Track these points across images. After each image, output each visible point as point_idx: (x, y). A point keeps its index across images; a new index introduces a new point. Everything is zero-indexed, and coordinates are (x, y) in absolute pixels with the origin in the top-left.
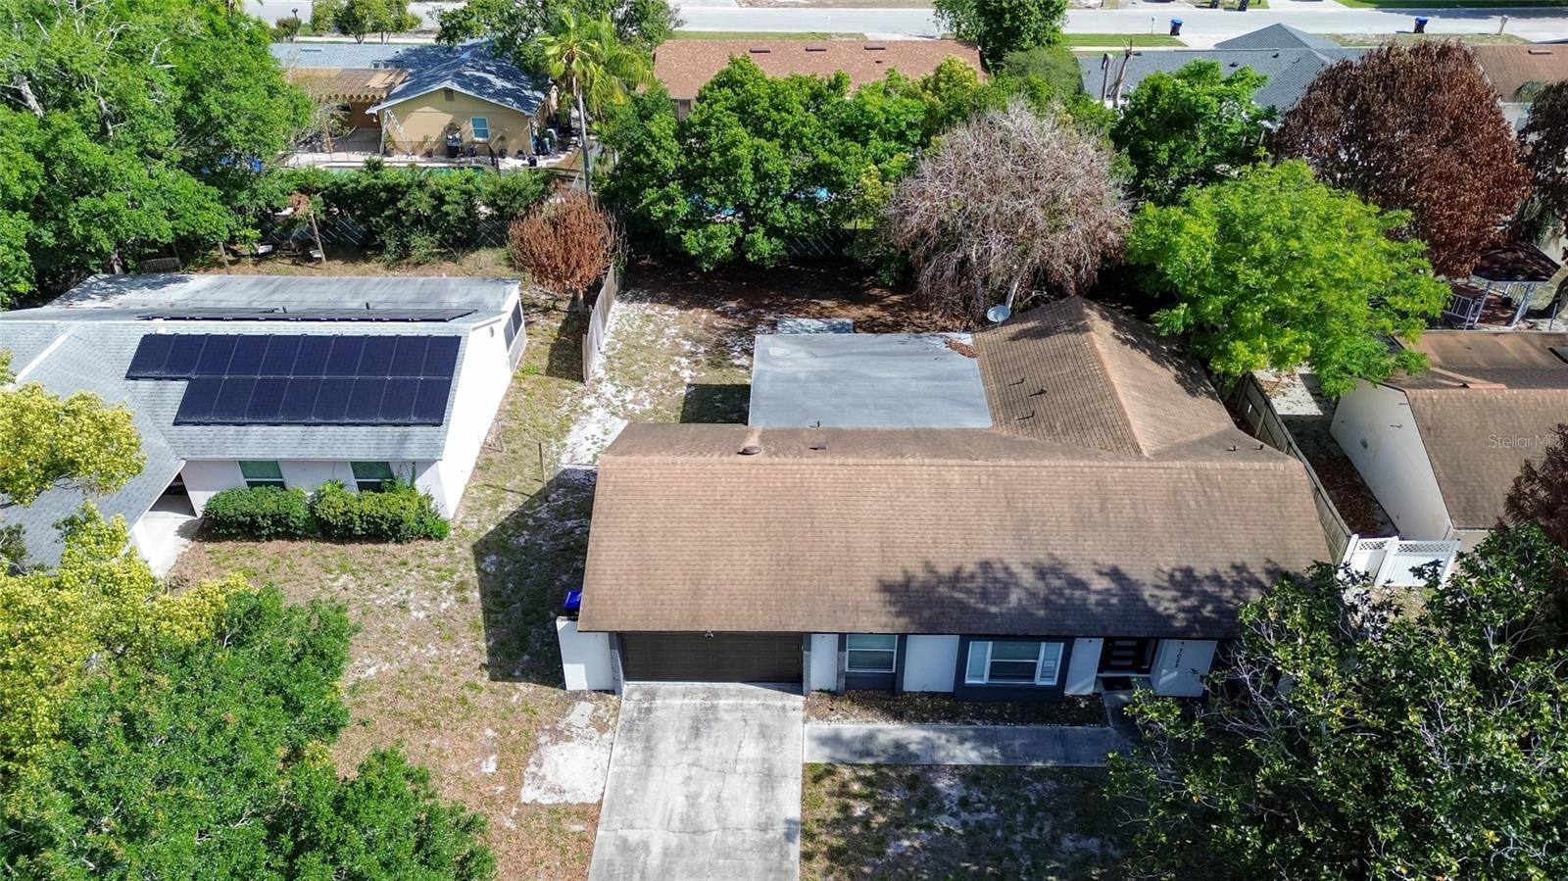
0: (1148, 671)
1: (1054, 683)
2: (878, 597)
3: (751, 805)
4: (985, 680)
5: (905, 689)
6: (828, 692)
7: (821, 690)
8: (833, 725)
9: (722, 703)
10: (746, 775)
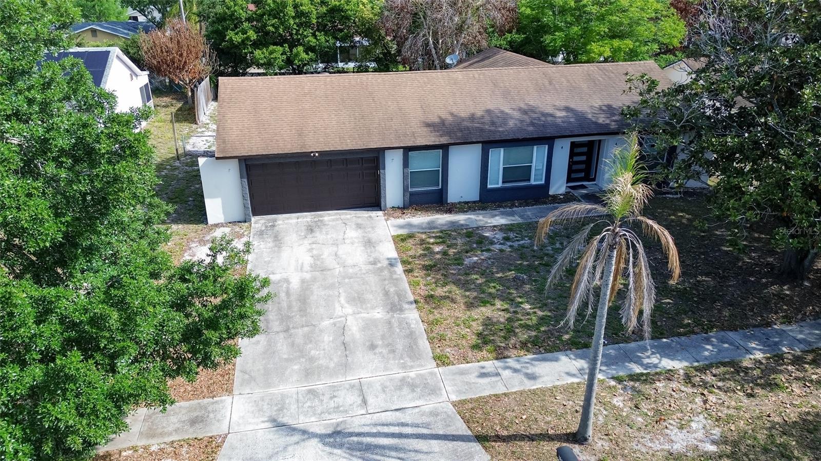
0: (594, 180)
1: (543, 182)
2: (425, 129)
3: (360, 255)
4: (500, 185)
5: (449, 202)
6: (398, 208)
7: (393, 207)
8: (406, 220)
9: (326, 218)
10: (352, 243)
